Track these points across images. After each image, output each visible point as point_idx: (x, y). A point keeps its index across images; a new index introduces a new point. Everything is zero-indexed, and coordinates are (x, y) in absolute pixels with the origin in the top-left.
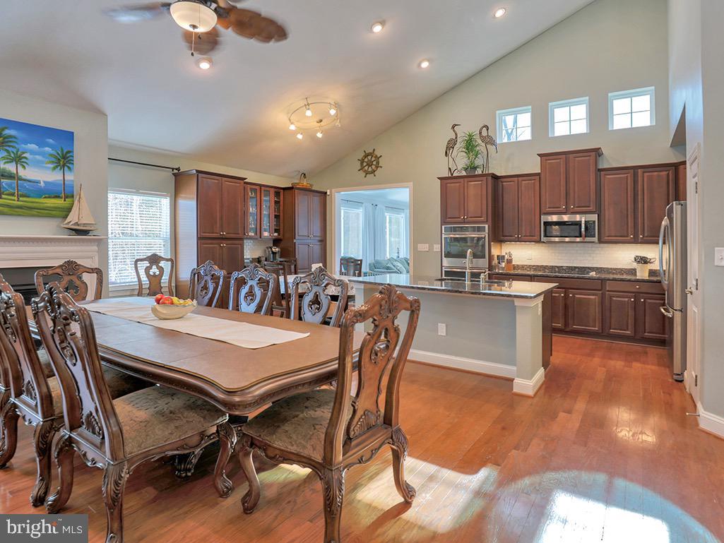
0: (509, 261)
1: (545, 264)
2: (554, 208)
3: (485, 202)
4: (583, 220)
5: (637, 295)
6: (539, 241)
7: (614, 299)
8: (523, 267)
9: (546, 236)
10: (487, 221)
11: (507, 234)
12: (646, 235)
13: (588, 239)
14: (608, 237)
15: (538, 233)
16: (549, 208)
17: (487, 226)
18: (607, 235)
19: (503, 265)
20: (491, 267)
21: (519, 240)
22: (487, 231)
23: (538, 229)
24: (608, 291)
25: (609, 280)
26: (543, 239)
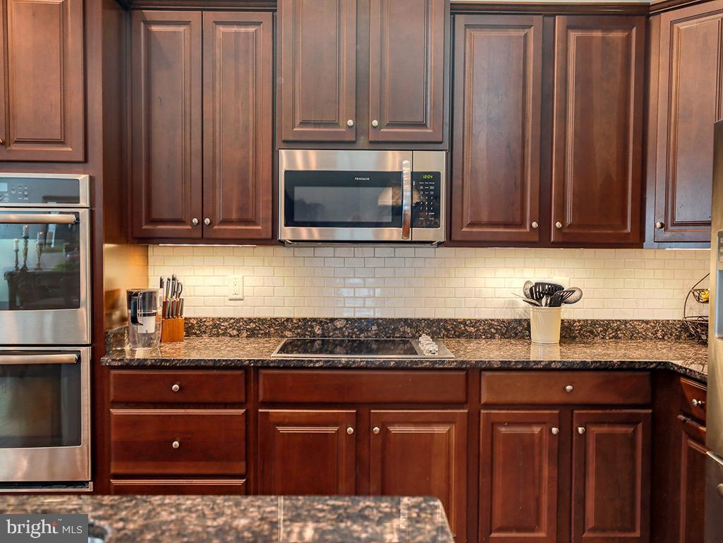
0: (172, 310)
1: (282, 313)
2: (316, 124)
3: (75, 81)
4: (407, 171)
5: (566, 412)
6: (272, 240)
7: (503, 430)
8: (217, 328)
9: (290, 222)
10: (86, 160)
11: (166, 216)
12: (569, 220)
13: (418, 233)
14: (472, 225)
15: (264, 212)
16: (304, 123)
17: (83, 179)
18: (467, 220)
19: (149, 325)
20: (100, 340)
21: (203, 237)
22: (84, 201)
23: (265, 197)
24: (488, 406)
25: (489, 368)
26: (286, 233)
